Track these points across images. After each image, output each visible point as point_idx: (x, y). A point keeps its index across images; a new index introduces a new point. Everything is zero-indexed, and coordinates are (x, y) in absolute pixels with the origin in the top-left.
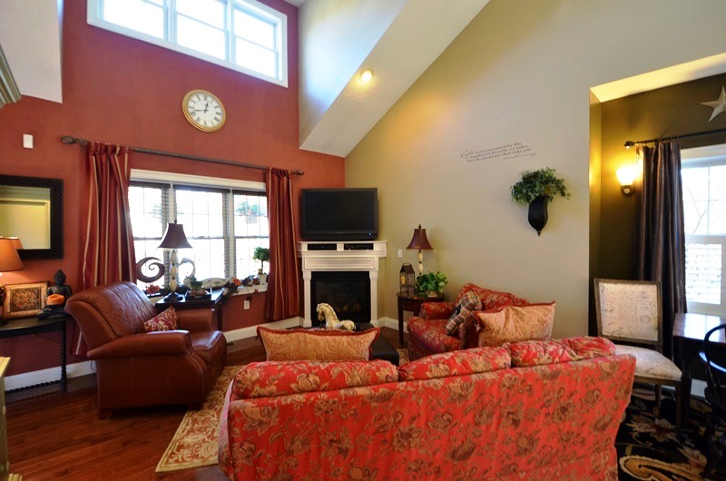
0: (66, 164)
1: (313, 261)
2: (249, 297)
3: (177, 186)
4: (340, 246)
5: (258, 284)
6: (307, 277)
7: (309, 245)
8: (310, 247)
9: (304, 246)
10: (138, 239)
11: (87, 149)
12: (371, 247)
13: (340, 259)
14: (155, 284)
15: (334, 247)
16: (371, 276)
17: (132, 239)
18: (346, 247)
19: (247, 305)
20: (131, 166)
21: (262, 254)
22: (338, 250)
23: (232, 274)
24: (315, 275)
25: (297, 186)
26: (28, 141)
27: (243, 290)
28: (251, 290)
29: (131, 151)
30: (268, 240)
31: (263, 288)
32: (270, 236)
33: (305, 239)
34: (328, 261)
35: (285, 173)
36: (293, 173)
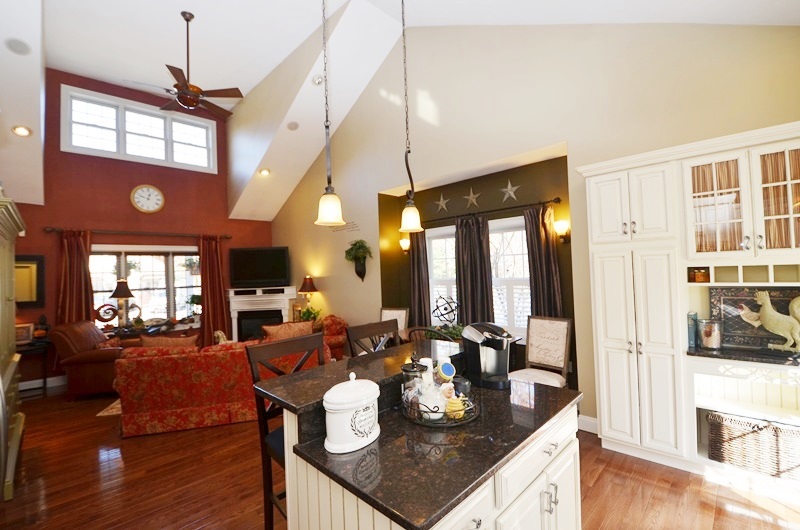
0: (46, 245)
1: (238, 303)
2: (185, 332)
3: (127, 253)
4: (259, 292)
5: (193, 322)
6: (234, 316)
7: (235, 291)
8: (237, 293)
9: (231, 293)
10: (97, 292)
11: (61, 234)
12: (282, 291)
13: (260, 301)
14: (110, 323)
15: (254, 292)
16: (283, 313)
17: (93, 292)
18: (265, 292)
20: (92, 243)
21: (195, 300)
22: (257, 294)
23: (172, 315)
24: (242, 315)
25: (227, 246)
26: (22, 232)
27: (179, 327)
28: (187, 327)
29: (92, 233)
30: (200, 289)
31: (196, 325)
32: (202, 286)
33: (232, 287)
34: (251, 303)
35: (214, 238)
36: (221, 238)
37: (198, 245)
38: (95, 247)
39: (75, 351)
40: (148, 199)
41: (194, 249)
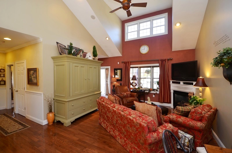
0: (122, 66)
1: (174, 87)
2: (154, 94)
4: (182, 83)
5: (157, 91)
6: (172, 92)
7: (172, 82)
8: (173, 82)
11: (124, 63)
12: (192, 84)
13: (182, 87)
15: (179, 83)
17: (130, 78)
18: (184, 83)
19: (154, 96)
20: (130, 65)
22: (181, 84)
24: (175, 92)
25: (171, 63)
26: (118, 63)
27: (152, 92)
28: (155, 92)
33: (172, 79)
34: (178, 87)
35: (165, 60)
37: (159, 63)
38: (132, 66)
40: (144, 49)
41: (158, 65)
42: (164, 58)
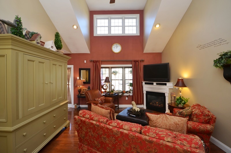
0: (90, 66)
1: (146, 88)
2: (127, 96)
4: (155, 83)
5: (130, 93)
6: (145, 93)
7: (145, 83)
8: (146, 83)
12: (166, 84)
13: (155, 88)
15: (153, 84)
16: (166, 95)
18: (157, 84)
19: (127, 98)
20: (101, 64)
21: (131, 85)
22: (154, 85)
23: (124, 89)
24: (148, 93)
25: (142, 64)
26: (85, 62)
27: (125, 94)
28: (128, 95)
29: (101, 61)
30: (132, 81)
31: (131, 94)
32: (133, 80)
33: (144, 81)
34: (151, 88)
35: (138, 61)
36: (140, 61)
37: (132, 64)
38: (102, 66)
39: (90, 100)
40: (117, 49)
41: (131, 65)
42: (137, 59)
